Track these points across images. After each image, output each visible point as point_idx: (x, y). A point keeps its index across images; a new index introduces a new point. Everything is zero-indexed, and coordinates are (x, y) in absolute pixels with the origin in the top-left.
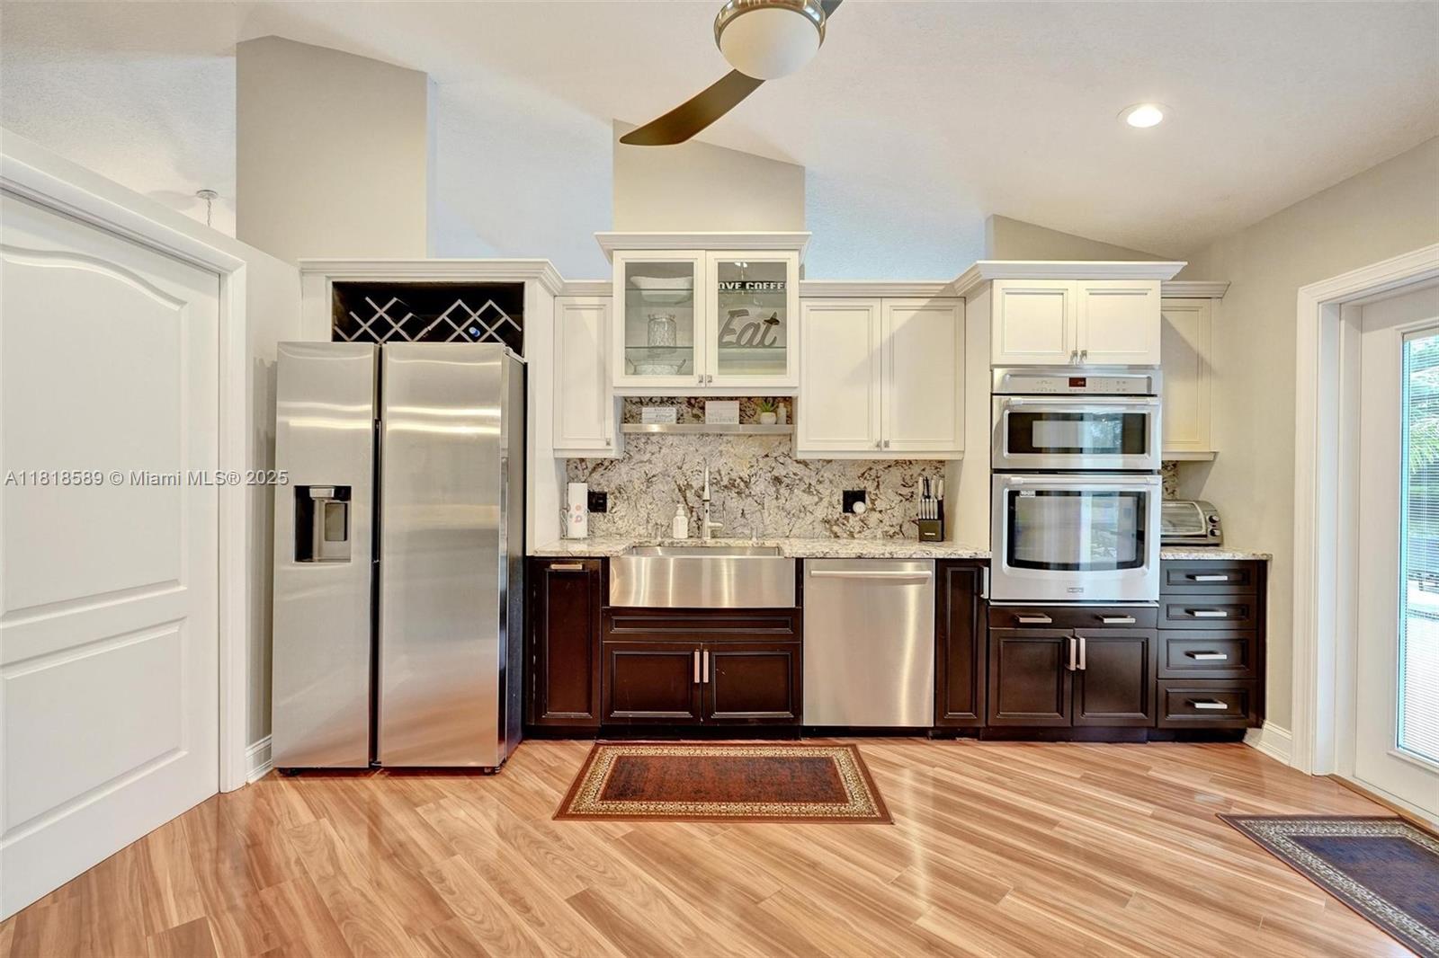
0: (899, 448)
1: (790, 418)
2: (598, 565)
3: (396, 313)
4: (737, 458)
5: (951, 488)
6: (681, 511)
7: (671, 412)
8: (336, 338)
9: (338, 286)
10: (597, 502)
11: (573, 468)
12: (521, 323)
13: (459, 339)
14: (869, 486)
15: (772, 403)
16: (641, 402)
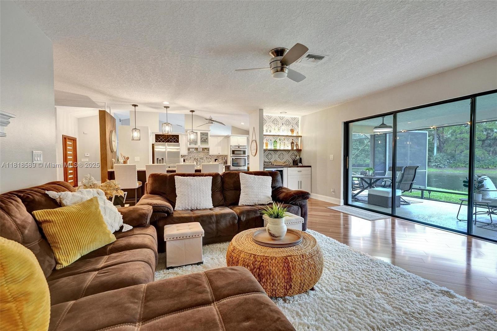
0: (221, 154)
1: (208, 150)
4: (202, 155)
5: (227, 159)
6: (195, 162)
7: (194, 149)
10: (184, 161)
14: (218, 158)
15: (206, 149)
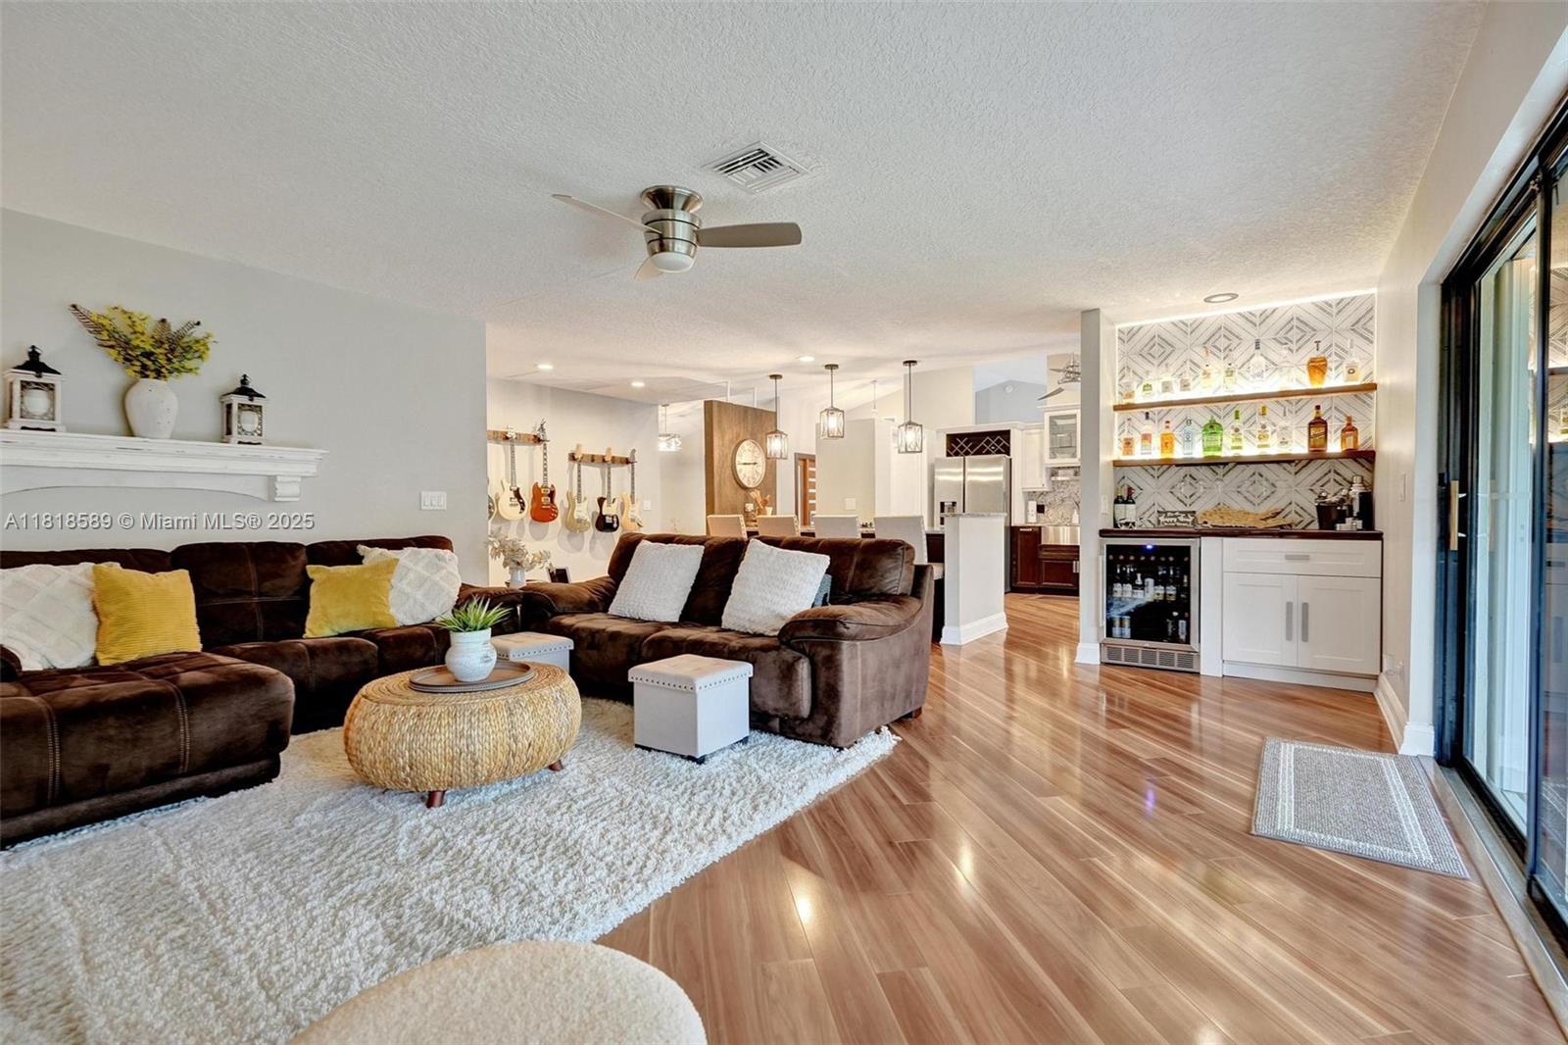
2: (1037, 529)
3: (967, 443)
7: (1068, 472)
8: (948, 455)
9: (948, 435)
10: (1040, 509)
11: (1030, 495)
12: (1009, 443)
13: (988, 453)
16: (1059, 468)
